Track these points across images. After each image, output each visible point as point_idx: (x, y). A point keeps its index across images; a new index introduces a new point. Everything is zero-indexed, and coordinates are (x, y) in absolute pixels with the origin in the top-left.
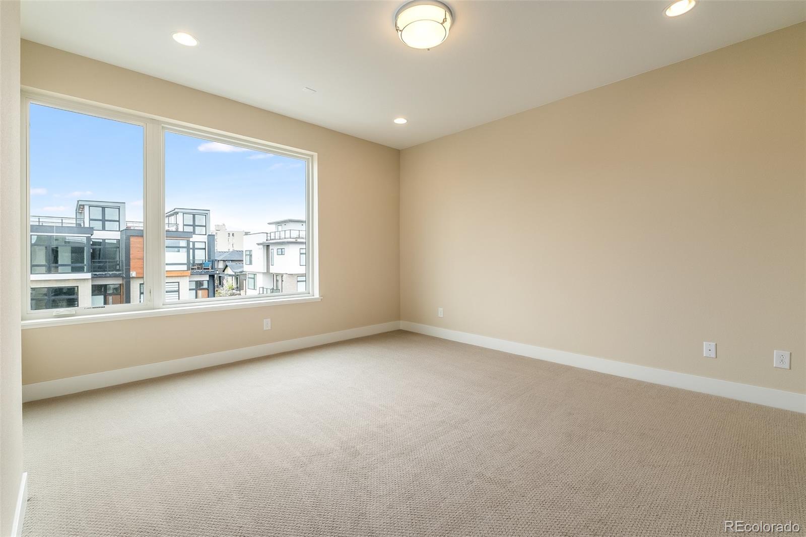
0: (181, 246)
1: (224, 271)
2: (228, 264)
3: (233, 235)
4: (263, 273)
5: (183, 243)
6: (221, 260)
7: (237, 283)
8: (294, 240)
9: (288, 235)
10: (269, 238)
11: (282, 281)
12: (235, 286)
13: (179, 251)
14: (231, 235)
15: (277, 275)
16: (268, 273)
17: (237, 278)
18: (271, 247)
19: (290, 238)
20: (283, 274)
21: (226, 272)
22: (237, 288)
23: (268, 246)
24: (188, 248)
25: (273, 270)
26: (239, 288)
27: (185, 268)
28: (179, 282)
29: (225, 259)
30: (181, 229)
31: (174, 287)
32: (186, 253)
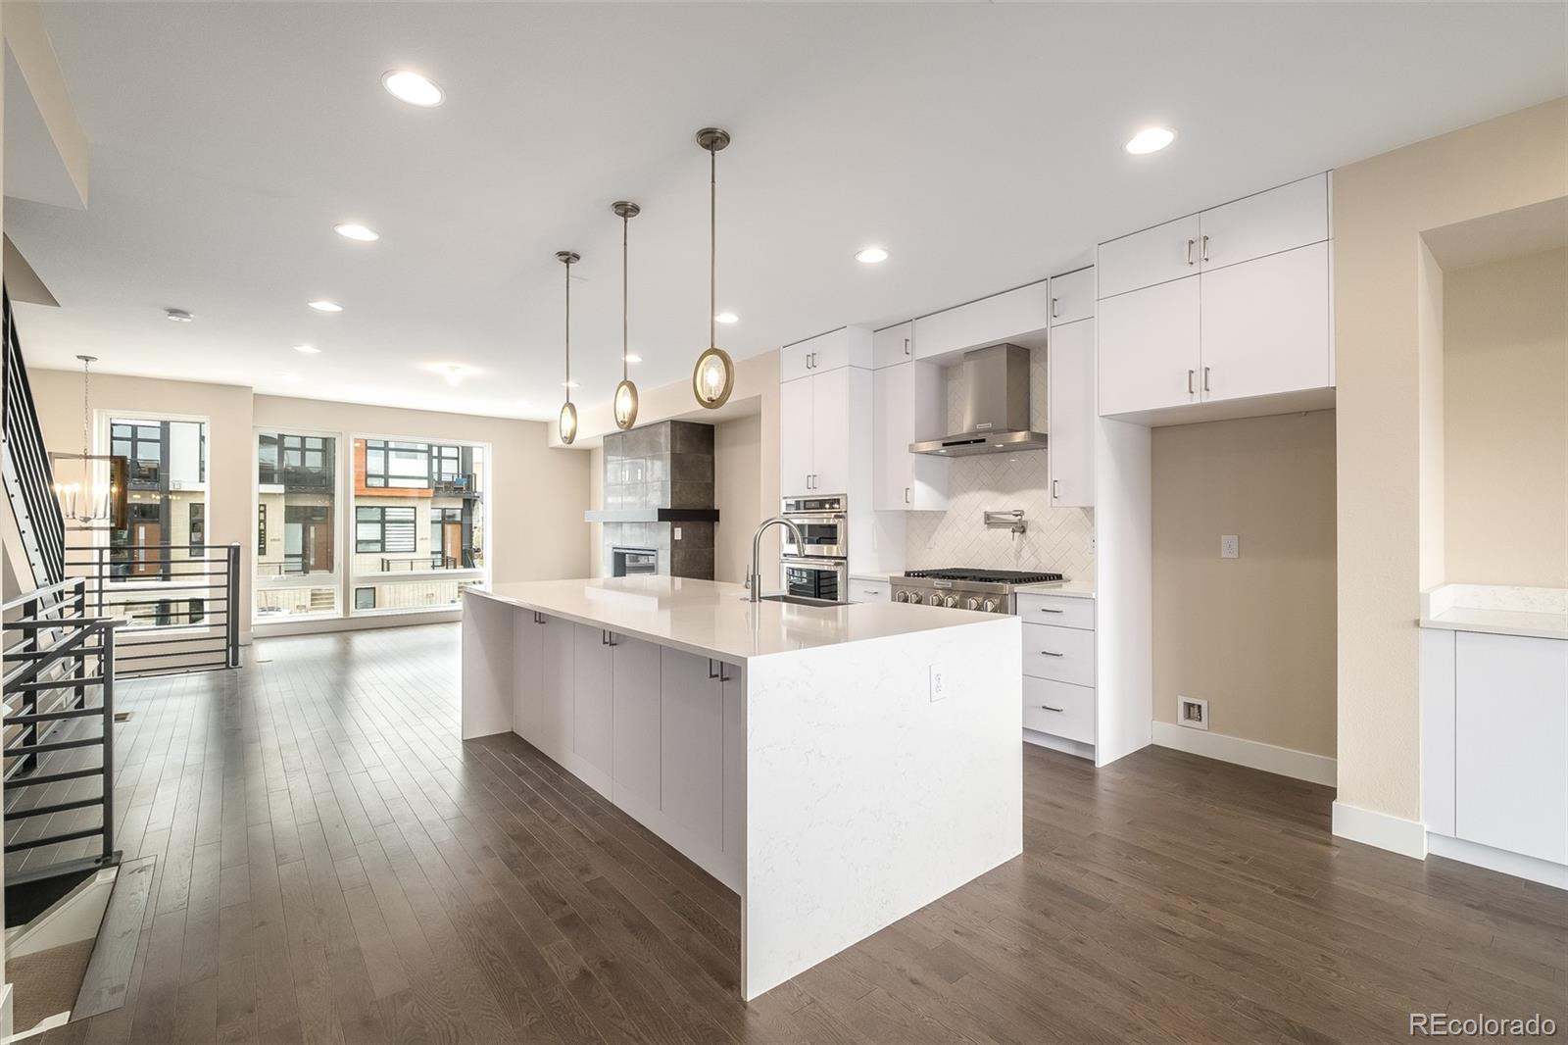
13: (416, 458)
24: (430, 454)
27: (424, 484)
28: (415, 508)
31: (409, 515)
32: (426, 462)
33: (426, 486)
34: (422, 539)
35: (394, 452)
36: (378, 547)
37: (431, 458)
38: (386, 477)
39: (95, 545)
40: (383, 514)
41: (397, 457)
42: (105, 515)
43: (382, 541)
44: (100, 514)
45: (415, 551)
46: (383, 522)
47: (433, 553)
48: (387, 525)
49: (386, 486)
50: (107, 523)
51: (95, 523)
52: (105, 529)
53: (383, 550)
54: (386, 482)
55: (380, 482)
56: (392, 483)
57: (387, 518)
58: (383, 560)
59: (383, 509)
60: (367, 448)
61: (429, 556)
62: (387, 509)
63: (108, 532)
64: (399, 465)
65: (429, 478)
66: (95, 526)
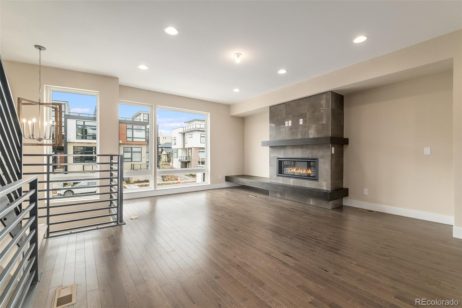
0: (142, 129)
1: (161, 153)
2: (163, 148)
3: (165, 138)
4: (182, 148)
5: (143, 128)
6: (160, 147)
7: (168, 159)
8: (197, 129)
9: (194, 127)
10: (185, 130)
11: (191, 152)
12: (167, 160)
13: (141, 132)
14: (164, 138)
15: (189, 149)
16: (184, 149)
17: (168, 156)
18: (186, 134)
19: (196, 128)
20: (192, 148)
21: (162, 153)
22: (168, 161)
23: (184, 134)
24: (145, 130)
25: (187, 146)
26: (169, 161)
27: (144, 140)
28: (141, 148)
29: (162, 147)
30: (142, 121)
31: (139, 150)
32: (145, 133)
33: (145, 141)
34: (144, 158)
35: (135, 130)
36: (130, 160)
37: (146, 132)
38: (133, 138)
39: (45, 153)
40: (132, 150)
41: (136, 131)
42: (50, 137)
43: (131, 158)
44: (48, 136)
45: (141, 161)
46: (132, 152)
47: (147, 162)
48: (133, 153)
49: (133, 141)
50: (50, 142)
51: (45, 142)
52: (49, 145)
53: (132, 161)
54: (133, 140)
55: (131, 140)
56: (135, 140)
57: (133, 151)
58: (132, 164)
59: (132, 148)
60: (127, 129)
61: (146, 163)
62: (133, 148)
63: (51, 147)
64: (137, 134)
65: (146, 138)
66: (45, 143)
